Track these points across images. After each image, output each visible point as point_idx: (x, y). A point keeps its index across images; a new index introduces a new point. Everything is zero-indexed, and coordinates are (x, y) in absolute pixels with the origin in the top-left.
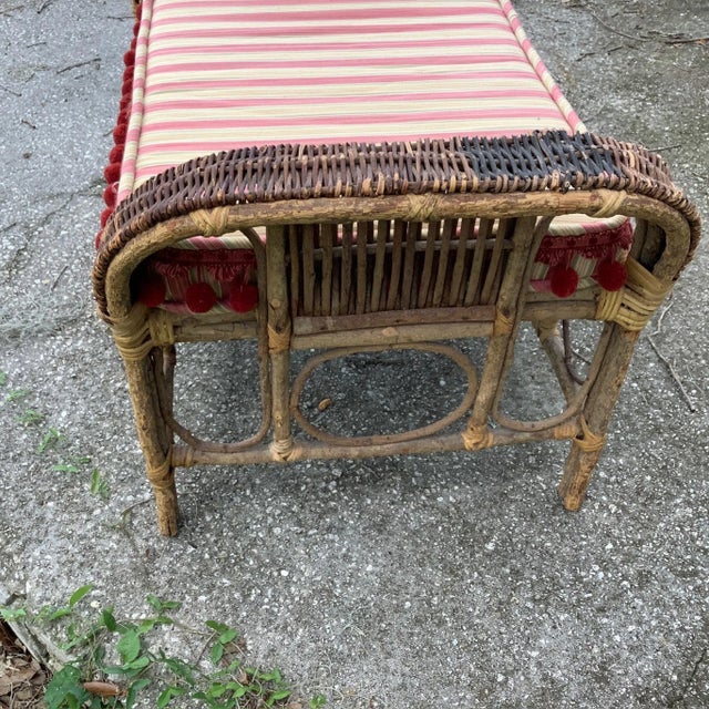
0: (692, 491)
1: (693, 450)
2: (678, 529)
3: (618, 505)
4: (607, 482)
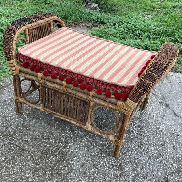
1: (4, 134)
3: (11, 117)
4: (16, 119)
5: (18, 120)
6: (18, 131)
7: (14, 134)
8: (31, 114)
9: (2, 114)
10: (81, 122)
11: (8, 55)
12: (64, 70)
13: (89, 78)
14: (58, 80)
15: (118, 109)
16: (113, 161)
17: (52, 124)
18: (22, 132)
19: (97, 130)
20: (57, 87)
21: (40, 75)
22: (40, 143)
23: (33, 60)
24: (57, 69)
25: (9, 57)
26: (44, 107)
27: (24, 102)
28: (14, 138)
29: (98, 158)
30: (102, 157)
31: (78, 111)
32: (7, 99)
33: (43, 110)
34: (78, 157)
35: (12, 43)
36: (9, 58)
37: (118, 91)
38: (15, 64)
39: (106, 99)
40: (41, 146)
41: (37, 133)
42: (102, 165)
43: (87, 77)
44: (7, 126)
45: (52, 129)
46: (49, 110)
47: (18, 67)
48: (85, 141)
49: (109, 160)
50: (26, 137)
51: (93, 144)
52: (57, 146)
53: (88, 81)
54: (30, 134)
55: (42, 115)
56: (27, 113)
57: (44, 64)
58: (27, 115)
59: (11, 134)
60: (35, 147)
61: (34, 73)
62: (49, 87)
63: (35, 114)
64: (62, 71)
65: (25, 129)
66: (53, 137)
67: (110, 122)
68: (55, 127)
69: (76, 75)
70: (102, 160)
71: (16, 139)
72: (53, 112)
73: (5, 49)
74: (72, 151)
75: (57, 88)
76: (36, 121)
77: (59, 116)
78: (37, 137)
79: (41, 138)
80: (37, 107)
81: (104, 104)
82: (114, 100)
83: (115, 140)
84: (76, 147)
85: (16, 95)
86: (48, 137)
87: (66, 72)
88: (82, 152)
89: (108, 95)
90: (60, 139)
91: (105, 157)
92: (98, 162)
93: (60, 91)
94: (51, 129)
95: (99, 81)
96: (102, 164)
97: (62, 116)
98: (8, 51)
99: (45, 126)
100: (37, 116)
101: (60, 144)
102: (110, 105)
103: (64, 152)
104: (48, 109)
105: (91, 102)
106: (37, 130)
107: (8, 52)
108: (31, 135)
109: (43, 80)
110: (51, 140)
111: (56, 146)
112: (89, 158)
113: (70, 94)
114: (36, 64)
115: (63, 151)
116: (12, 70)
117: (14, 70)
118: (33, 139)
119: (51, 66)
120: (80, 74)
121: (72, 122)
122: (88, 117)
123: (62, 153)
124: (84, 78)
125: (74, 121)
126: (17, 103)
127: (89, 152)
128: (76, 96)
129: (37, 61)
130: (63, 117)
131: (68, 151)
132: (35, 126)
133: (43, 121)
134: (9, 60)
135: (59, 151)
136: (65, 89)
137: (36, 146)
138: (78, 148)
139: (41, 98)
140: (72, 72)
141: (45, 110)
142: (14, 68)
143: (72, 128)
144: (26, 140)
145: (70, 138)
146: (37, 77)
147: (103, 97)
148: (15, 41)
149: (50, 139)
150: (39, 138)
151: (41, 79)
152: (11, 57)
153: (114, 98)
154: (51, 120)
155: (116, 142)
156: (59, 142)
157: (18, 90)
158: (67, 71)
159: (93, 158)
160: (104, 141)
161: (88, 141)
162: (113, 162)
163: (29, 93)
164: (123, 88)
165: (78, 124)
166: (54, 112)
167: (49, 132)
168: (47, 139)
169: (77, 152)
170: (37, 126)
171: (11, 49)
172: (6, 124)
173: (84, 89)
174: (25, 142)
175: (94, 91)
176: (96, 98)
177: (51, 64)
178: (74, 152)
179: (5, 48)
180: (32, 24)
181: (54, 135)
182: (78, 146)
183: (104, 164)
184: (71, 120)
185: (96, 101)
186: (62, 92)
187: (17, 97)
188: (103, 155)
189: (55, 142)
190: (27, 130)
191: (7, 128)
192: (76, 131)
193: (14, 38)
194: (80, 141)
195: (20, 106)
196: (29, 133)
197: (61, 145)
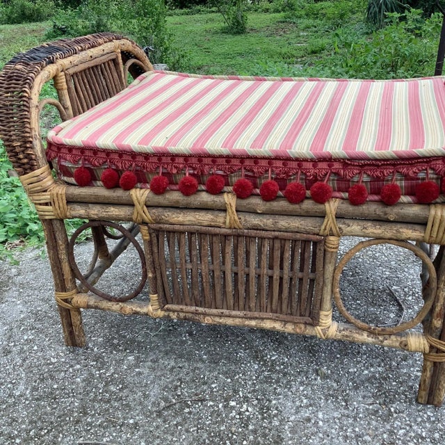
0: (27, 402)
1: (52, 423)
2: (13, 382)
3: (54, 364)
4: (72, 366)
5: (78, 366)
6: (94, 400)
7: (85, 414)
8: (115, 341)
9: (24, 360)
10: (298, 318)
11: (21, 156)
12: (221, 156)
13: (312, 160)
14: (205, 197)
15: (434, 235)
16: (433, 419)
17: (190, 354)
18: (108, 401)
19: (360, 329)
20: (205, 218)
21: (140, 194)
22: (179, 419)
23: (108, 152)
24: (194, 160)
25: (26, 161)
26: (164, 300)
27: (91, 303)
28: (89, 424)
29: (385, 421)
30: (395, 415)
31: (284, 281)
32: (22, 316)
33: (161, 313)
34: (321, 435)
35: (26, 113)
36: (27, 166)
37: (421, 175)
38: (48, 182)
39: (386, 214)
40: (187, 431)
41: (154, 391)
42: (409, 439)
43: (306, 160)
44: (52, 393)
45: (198, 369)
46: (181, 307)
47: (61, 190)
48: (316, 379)
49: (420, 419)
50: (127, 413)
51: (344, 380)
52: (238, 417)
53: (312, 171)
54: (134, 400)
55: (147, 335)
56: (101, 339)
57: (147, 156)
58: (101, 346)
59: (74, 417)
60: (170, 438)
61: (119, 193)
62: (177, 227)
63: (125, 337)
64: (214, 162)
65: (112, 388)
66: (212, 392)
67: (356, 309)
68: (203, 362)
69: (264, 163)
70: (399, 424)
71: (95, 426)
72: (197, 308)
73: (8, 140)
74: (292, 418)
75: (206, 223)
76: (138, 357)
77: (221, 316)
78: (163, 404)
79: (175, 404)
80: (138, 309)
81: (379, 231)
82: (415, 210)
83: (431, 347)
84: (298, 403)
85: (61, 286)
86: (196, 395)
87: (228, 162)
88: (326, 416)
89: (389, 199)
90: (236, 392)
91: (403, 412)
92: (391, 433)
93: (217, 230)
94: (193, 371)
95: (352, 159)
96: (405, 435)
97: (229, 316)
98: (19, 144)
99: (173, 363)
100: (133, 341)
101: (245, 406)
102: (401, 230)
103: (270, 430)
104: (178, 303)
105: (332, 238)
106: (151, 383)
107: (20, 146)
108: (141, 403)
109: (154, 211)
110: (211, 403)
111: (234, 418)
112: (357, 429)
113: (253, 233)
114: (120, 165)
115: (265, 427)
116: (40, 204)
117: (46, 204)
118: (152, 413)
119: (173, 157)
120: (277, 158)
121: (268, 325)
122: (325, 292)
123: (265, 435)
124: (294, 165)
125: (275, 320)
126: (68, 314)
127: (346, 408)
128: (277, 233)
129: (123, 153)
130: (234, 319)
131: (281, 424)
132: (140, 373)
133: (160, 351)
134: (25, 173)
135: (252, 431)
136: (236, 218)
137: (172, 435)
138: (307, 407)
139: (150, 275)
140: (249, 157)
141: (168, 310)
142: (46, 197)
143: (256, 352)
144: (131, 421)
145: (266, 382)
146: (132, 205)
147: (372, 208)
148: (37, 106)
149: (204, 400)
150: (168, 405)
151: (147, 206)
152: (31, 159)
153: (409, 203)
154: (183, 343)
155: (435, 350)
156: (239, 402)
157: (66, 268)
158: (228, 158)
159: (369, 424)
160: (372, 366)
161: (325, 377)
162: (434, 422)
163: (94, 275)
164: (440, 162)
165: (290, 328)
166: (201, 309)
167: (194, 381)
168: (196, 402)
169: (309, 420)
170: (146, 371)
171: (28, 135)
172: (45, 387)
173: (302, 201)
174: (131, 428)
175: (337, 198)
176: (347, 221)
177: (173, 149)
178: (299, 421)
179: (6, 135)
180: (71, 59)
181: (213, 386)
182: (305, 401)
183: (413, 435)
184: (263, 319)
185: (349, 229)
186: (223, 231)
187: (64, 295)
188: (392, 410)
189: (225, 407)
190: (121, 390)
191: (55, 399)
192: (273, 358)
193: (30, 98)
194: (302, 383)
195: (79, 322)
196: (131, 398)
197: (250, 409)
